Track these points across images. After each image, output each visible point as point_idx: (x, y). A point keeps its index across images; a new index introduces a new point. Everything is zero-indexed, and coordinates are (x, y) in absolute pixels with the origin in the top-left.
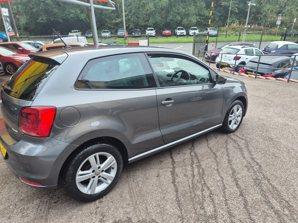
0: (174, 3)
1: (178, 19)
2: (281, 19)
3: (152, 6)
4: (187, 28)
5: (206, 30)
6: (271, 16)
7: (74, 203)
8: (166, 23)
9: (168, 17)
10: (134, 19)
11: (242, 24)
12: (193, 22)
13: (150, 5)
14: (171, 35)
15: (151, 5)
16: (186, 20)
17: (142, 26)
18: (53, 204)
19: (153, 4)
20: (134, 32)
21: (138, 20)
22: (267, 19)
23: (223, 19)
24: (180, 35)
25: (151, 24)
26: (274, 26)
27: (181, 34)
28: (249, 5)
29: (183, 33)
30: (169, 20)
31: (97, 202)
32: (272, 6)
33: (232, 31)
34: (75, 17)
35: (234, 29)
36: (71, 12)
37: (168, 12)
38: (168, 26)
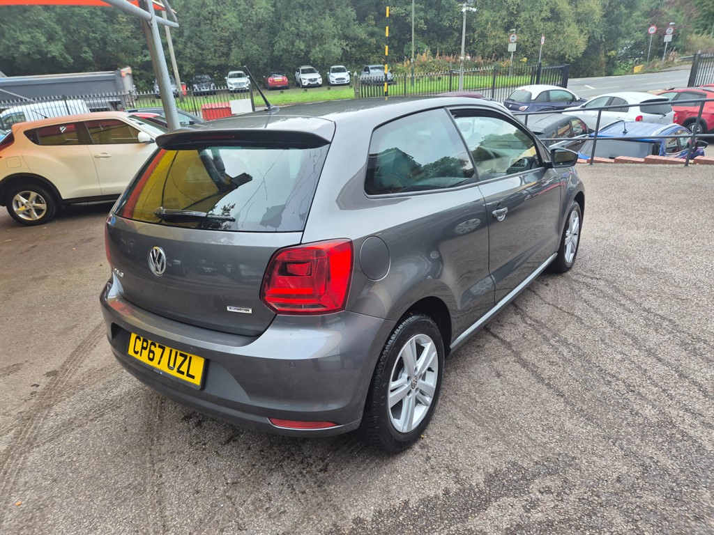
0: (285, 12)
1: (299, 48)
2: (515, 38)
3: (234, 19)
4: (323, 68)
5: (365, 71)
6: (494, 34)
7: (368, 461)
8: (271, 59)
9: (276, 42)
10: (191, 51)
11: (438, 54)
12: (334, 52)
13: (229, 15)
14: (287, 85)
15: (231, 17)
16: (318, 49)
17: (214, 68)
18: (321, 475)
19: (235, 15)
20: (198, 83)
21: (201, 54)
22: (487, 40)
23: (396, 45)
24: (309, 84)
25: (236, 62)
26: (502, 55)
27: (311, 83)
28: (464, 10)
29: (315, 80)
30: (278, 51)
31: (416, 447)
32: (493, 14)
33: (420, 71)
34: (34, 53)
35: (423, 66)
36: (20, 39)
37: (273, 32)
38: (277, 65)
